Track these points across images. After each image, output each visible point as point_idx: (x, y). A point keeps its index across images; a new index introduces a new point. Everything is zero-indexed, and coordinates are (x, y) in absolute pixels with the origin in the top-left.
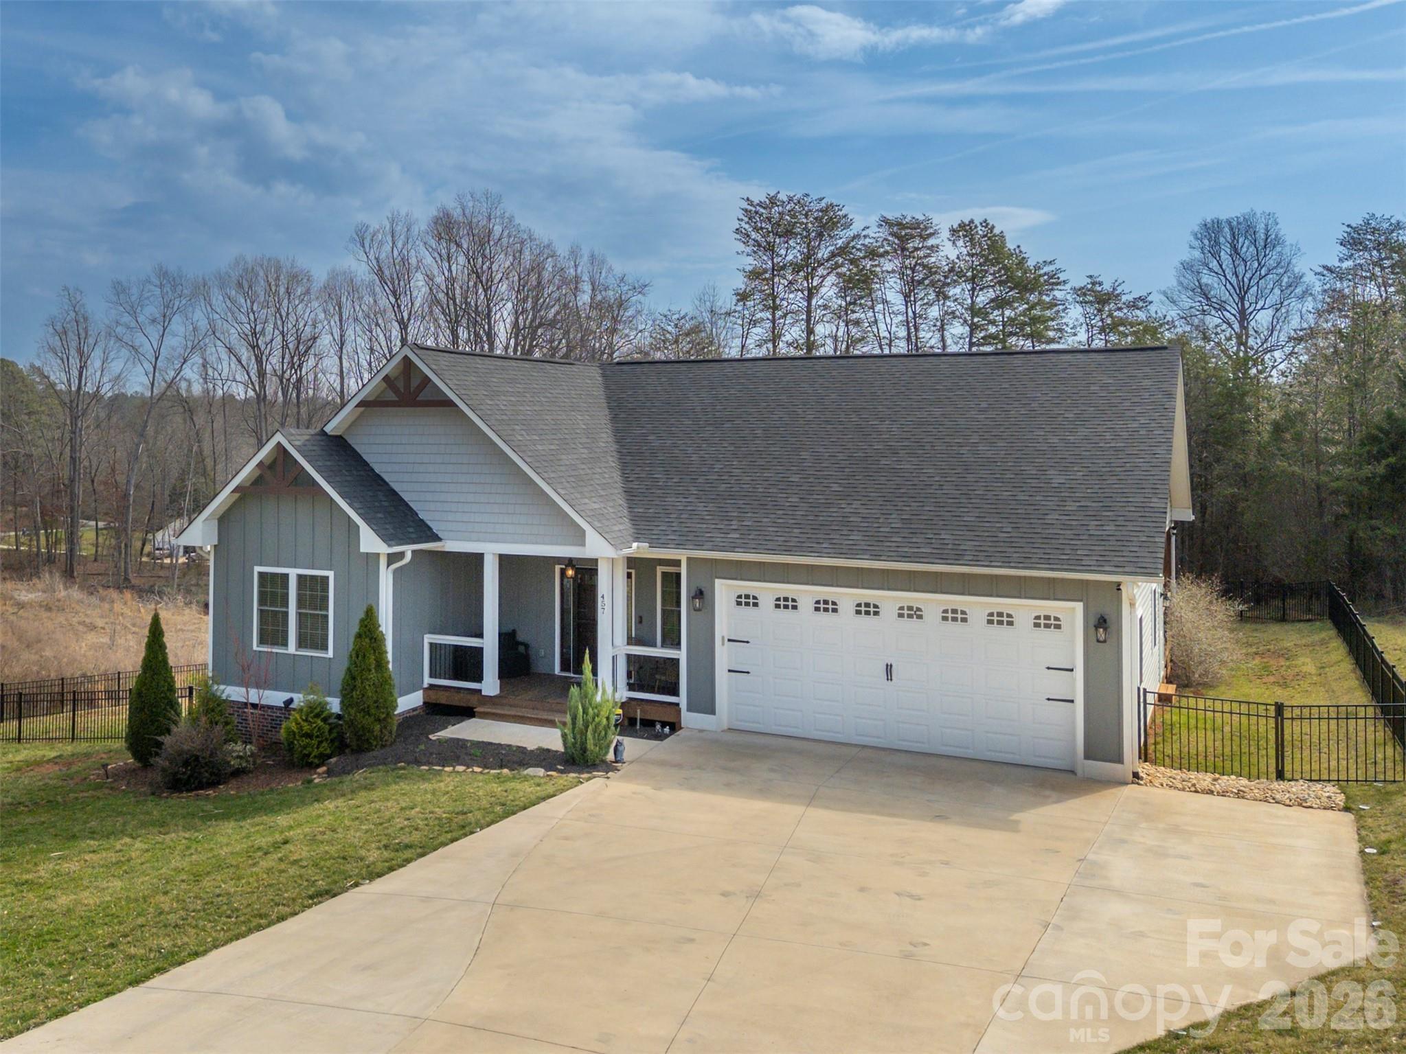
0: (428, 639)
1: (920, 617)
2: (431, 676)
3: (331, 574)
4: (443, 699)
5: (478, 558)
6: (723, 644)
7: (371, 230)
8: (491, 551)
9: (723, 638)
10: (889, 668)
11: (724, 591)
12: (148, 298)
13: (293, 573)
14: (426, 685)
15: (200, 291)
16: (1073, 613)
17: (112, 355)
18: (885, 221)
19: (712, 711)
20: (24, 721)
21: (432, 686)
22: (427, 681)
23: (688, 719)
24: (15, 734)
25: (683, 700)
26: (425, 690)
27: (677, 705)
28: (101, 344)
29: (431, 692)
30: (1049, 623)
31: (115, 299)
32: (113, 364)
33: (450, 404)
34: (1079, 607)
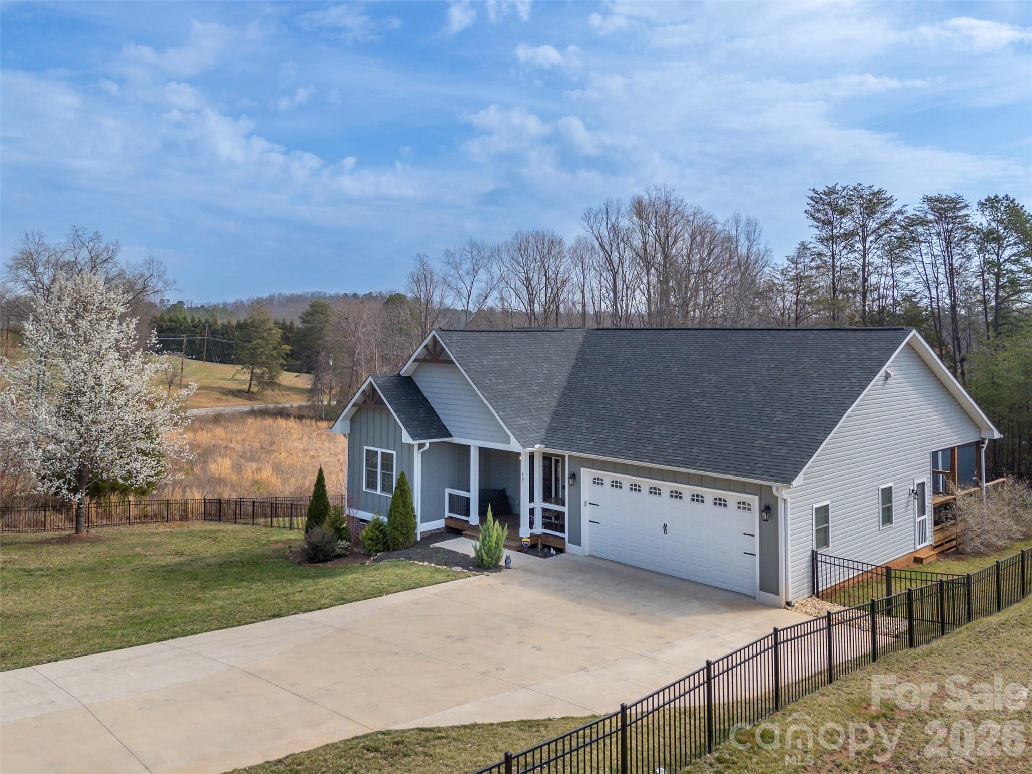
0: (448, 491)
1: (681, 498)
2: (450, 511)
3: (394, 453)
4: (453, 525)
5: (468, 447)
6: (585, 505)
8: (475, 444)
9: (586, 502)
10: (665, 526)
11: (586, 475)
13: (380, 451)
14: (446, 517)
16: (754, 501)
18: (928, 199)
19: (579, 544)
21: (450, 518)
22: (447, 514)
23: (569, 547)
25: (566, 536)
26: (446, 519)
27: (564, 538)
29: (448, 521)
30: (745, 506)
33: (451, 362)
34: (756, 498)
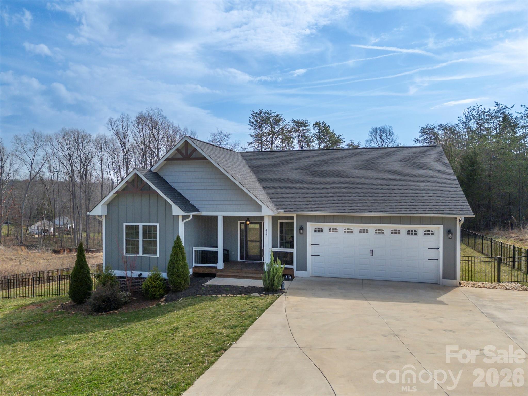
0: (194, 249)
1: (383, 233)
2: (195, 263)
3: (158, 225)
4: (201, 271)
5: (216, 217)
6: (310, 246)
7: (114, 120)
8: (220, 215)
9: (310, 243)
10: (372, 251)
11: (310, 226)
12: (28, 142)
13: (141, 225)
14: (193, 266)
15: (48, 140)
16: (439, 230)
17: (14, 162)
19: (306, 270)
20: (11, 290)
21: (196, 267)
22: (194, 265)
23: (297, 273)
24: (7, 296)
25: (295, 266)
26: (193, 268)
27: (293, 268)
28: (10, 158)
29: (196, 269)
30: (429, 233)
31: (15, 142)
32: (15, 165)
33: (206, 159)
34: (441, 227)
